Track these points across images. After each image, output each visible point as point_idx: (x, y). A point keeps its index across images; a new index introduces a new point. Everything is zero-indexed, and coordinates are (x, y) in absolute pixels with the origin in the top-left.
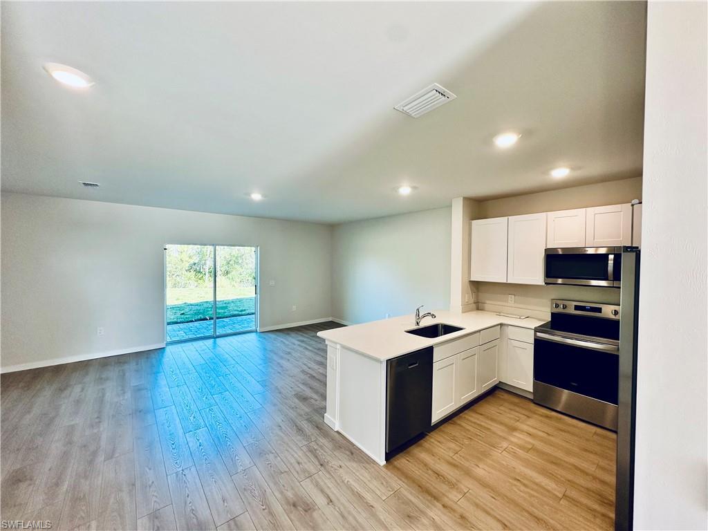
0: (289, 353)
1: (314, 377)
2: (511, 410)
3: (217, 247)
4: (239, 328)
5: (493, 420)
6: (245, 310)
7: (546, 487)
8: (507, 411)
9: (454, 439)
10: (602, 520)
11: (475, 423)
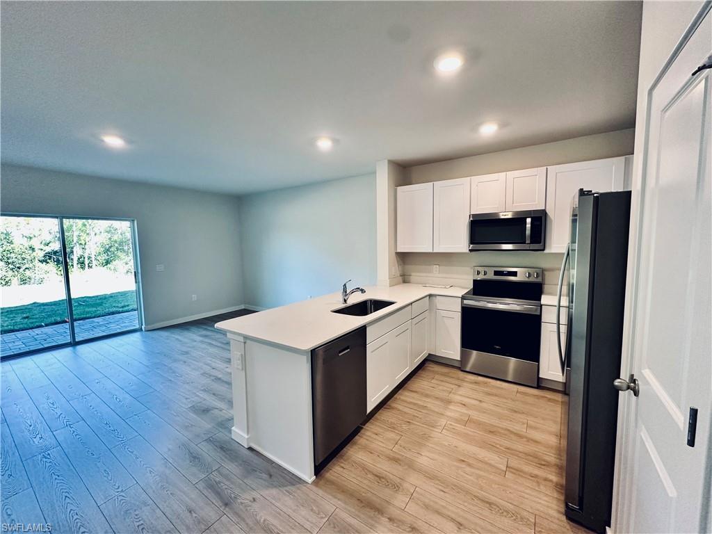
0: (187, 353)
1: (220, 379)
2: (442, 381)
3: (64, 220)
4: (115, 328)
5: (427, 396)
6: (128, 306)
7: (489, 462)
8: (439, 383)
9: (393, 428)
10: (545, 486)
11: (411, 403)
